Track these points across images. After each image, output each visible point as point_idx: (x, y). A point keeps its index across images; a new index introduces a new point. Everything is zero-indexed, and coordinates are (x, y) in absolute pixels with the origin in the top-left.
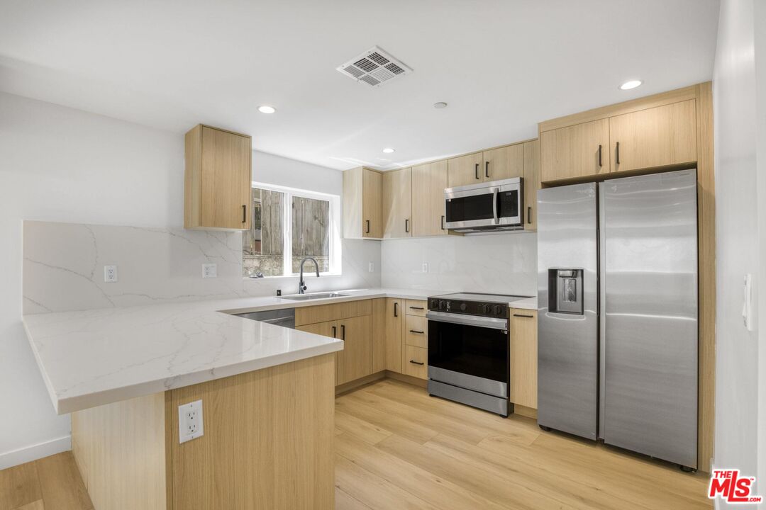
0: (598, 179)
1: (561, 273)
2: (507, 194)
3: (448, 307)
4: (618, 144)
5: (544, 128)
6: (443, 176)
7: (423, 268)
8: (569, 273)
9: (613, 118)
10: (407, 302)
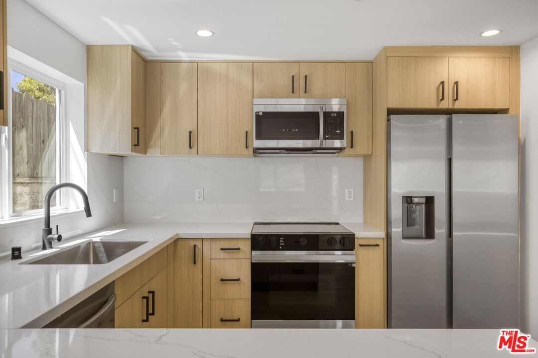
0: (449, 112)
1: (416, 200)
2: (333, 115)
3: (282, 243)
4: (457, 83)
5: (389, 53)
6: (246, 80)
7: (197, 194)
8: (423, 200)
9: (452, 58)
10: (213, 243)
